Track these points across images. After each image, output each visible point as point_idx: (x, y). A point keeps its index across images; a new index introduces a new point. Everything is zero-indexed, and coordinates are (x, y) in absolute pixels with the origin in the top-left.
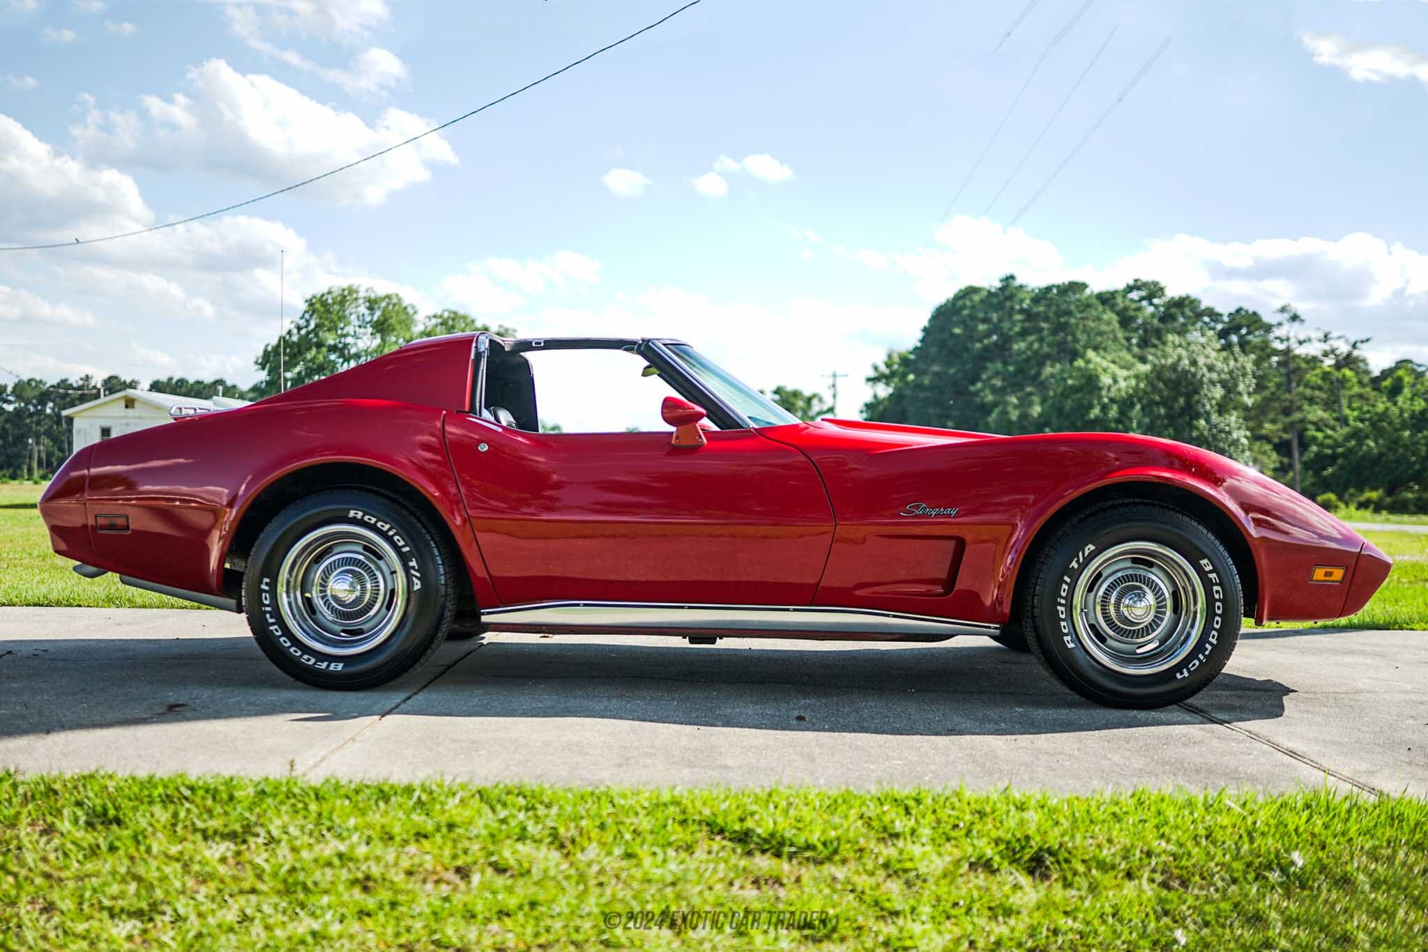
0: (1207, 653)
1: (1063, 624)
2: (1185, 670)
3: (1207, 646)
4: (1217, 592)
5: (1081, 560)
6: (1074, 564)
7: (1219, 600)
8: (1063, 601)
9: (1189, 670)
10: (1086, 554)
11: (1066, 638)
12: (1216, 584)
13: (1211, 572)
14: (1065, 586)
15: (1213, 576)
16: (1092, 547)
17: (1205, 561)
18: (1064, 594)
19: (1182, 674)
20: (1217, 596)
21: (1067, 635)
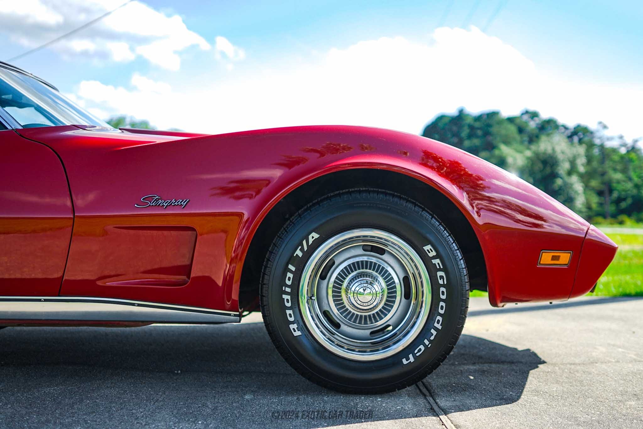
0: (432, 338)
1: (288, 312)
2: (411, 356)
3: (433, 331)
4: (441, 277)
5: (306, 248)
6: (299, 253)
7: (443, 286)
8: (288, 290)
9: (414, 355)
10: (310, 242)
11: (292, 327)
12: (440, 270)
13: (434, 257)
14: (290, 275)
15: (437, 261)
16: (316, 236)
17: (428, 248)
18: (289, 283)
19: (408, 359)
20: (441, 282)
21: (293, 323)
